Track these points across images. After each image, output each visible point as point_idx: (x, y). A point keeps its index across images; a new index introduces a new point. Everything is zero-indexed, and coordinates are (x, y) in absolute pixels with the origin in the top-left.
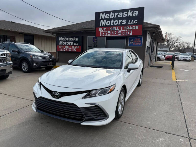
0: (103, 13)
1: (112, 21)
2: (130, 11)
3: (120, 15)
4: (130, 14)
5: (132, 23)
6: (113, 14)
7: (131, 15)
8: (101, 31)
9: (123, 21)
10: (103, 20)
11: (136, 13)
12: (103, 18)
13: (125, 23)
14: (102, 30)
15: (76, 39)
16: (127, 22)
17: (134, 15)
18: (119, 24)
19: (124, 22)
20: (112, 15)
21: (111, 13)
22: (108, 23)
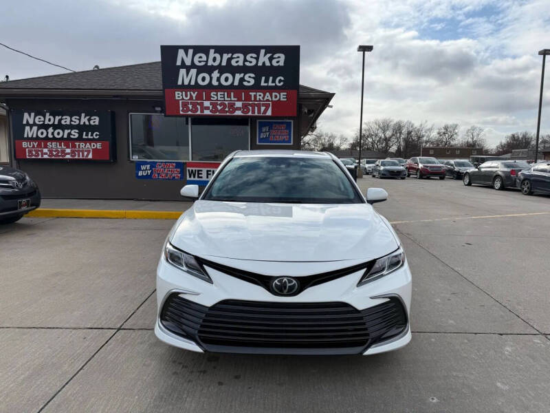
0: (186, 48)
1: (216, 74)
2: (263, 51)
3: (238, 60)
4: (264, 59)
5: (270, 84)
6: (218, 56)
7: (268, 64)
8: (183, 99)
9: (247, 77)
10: (188, 69)
11: (280, 60)
12: (188, 63)
13: (252, 82)
14: (186, 96)
15: (89, 120)
16: (257, 80)
17: (274, 63)
18: (236, 83)
19: (250, 80)
20: (214, 59)
21: (212, 51)
22: (204, 79)
